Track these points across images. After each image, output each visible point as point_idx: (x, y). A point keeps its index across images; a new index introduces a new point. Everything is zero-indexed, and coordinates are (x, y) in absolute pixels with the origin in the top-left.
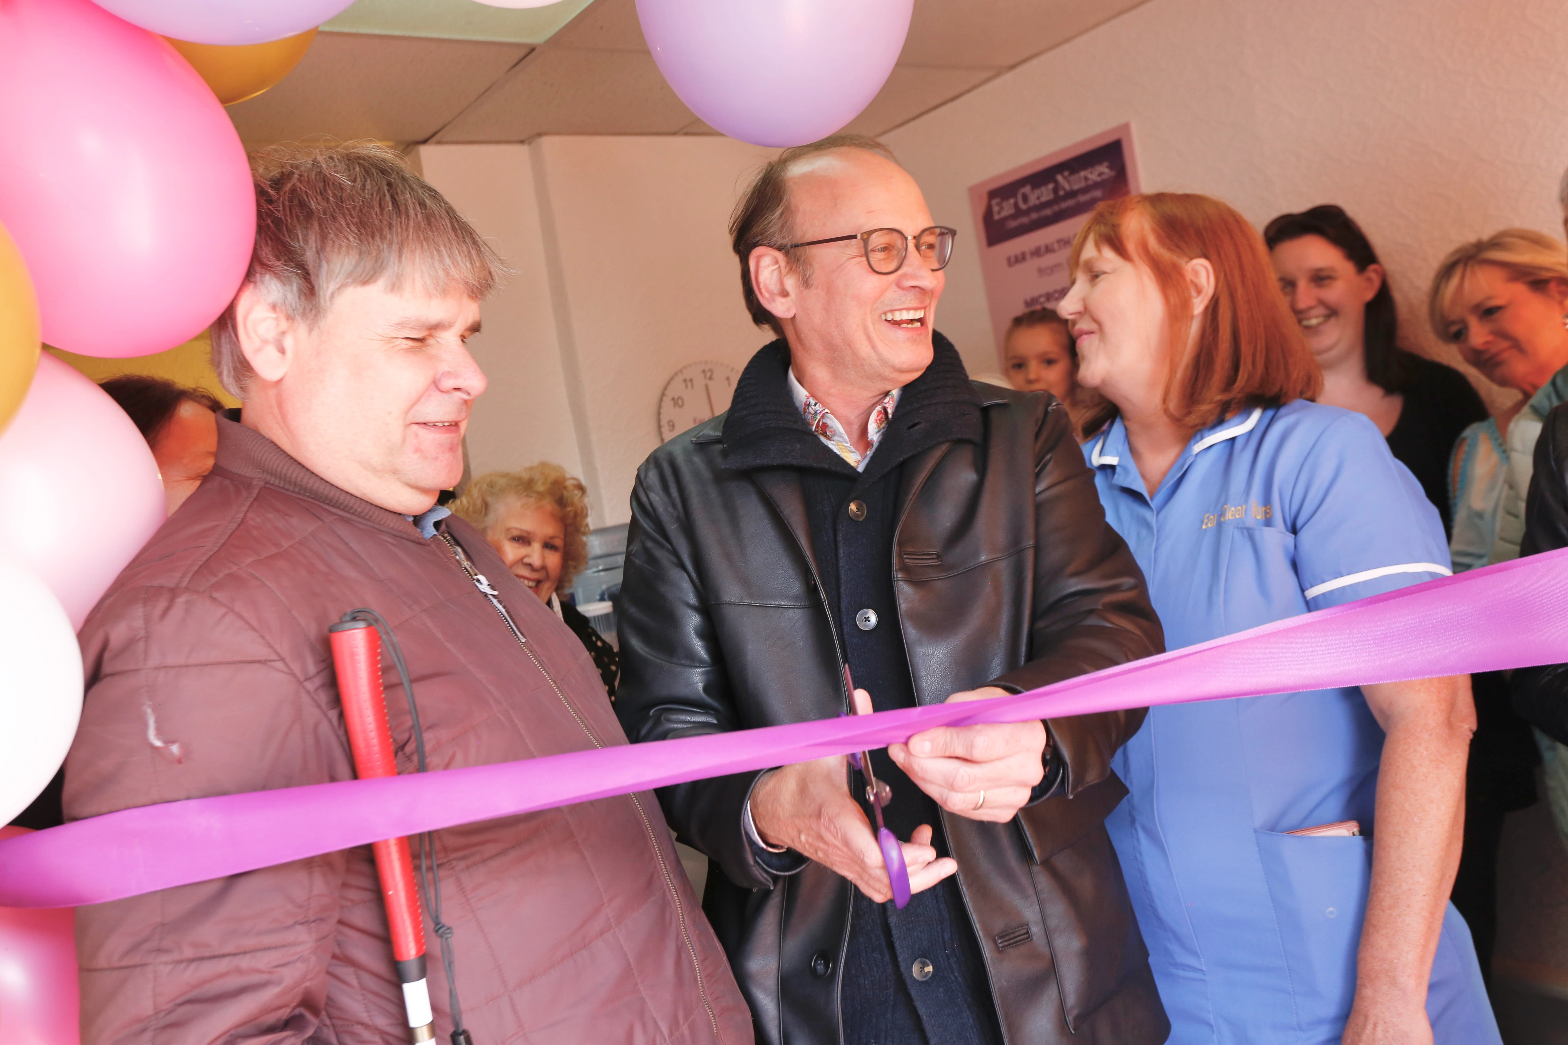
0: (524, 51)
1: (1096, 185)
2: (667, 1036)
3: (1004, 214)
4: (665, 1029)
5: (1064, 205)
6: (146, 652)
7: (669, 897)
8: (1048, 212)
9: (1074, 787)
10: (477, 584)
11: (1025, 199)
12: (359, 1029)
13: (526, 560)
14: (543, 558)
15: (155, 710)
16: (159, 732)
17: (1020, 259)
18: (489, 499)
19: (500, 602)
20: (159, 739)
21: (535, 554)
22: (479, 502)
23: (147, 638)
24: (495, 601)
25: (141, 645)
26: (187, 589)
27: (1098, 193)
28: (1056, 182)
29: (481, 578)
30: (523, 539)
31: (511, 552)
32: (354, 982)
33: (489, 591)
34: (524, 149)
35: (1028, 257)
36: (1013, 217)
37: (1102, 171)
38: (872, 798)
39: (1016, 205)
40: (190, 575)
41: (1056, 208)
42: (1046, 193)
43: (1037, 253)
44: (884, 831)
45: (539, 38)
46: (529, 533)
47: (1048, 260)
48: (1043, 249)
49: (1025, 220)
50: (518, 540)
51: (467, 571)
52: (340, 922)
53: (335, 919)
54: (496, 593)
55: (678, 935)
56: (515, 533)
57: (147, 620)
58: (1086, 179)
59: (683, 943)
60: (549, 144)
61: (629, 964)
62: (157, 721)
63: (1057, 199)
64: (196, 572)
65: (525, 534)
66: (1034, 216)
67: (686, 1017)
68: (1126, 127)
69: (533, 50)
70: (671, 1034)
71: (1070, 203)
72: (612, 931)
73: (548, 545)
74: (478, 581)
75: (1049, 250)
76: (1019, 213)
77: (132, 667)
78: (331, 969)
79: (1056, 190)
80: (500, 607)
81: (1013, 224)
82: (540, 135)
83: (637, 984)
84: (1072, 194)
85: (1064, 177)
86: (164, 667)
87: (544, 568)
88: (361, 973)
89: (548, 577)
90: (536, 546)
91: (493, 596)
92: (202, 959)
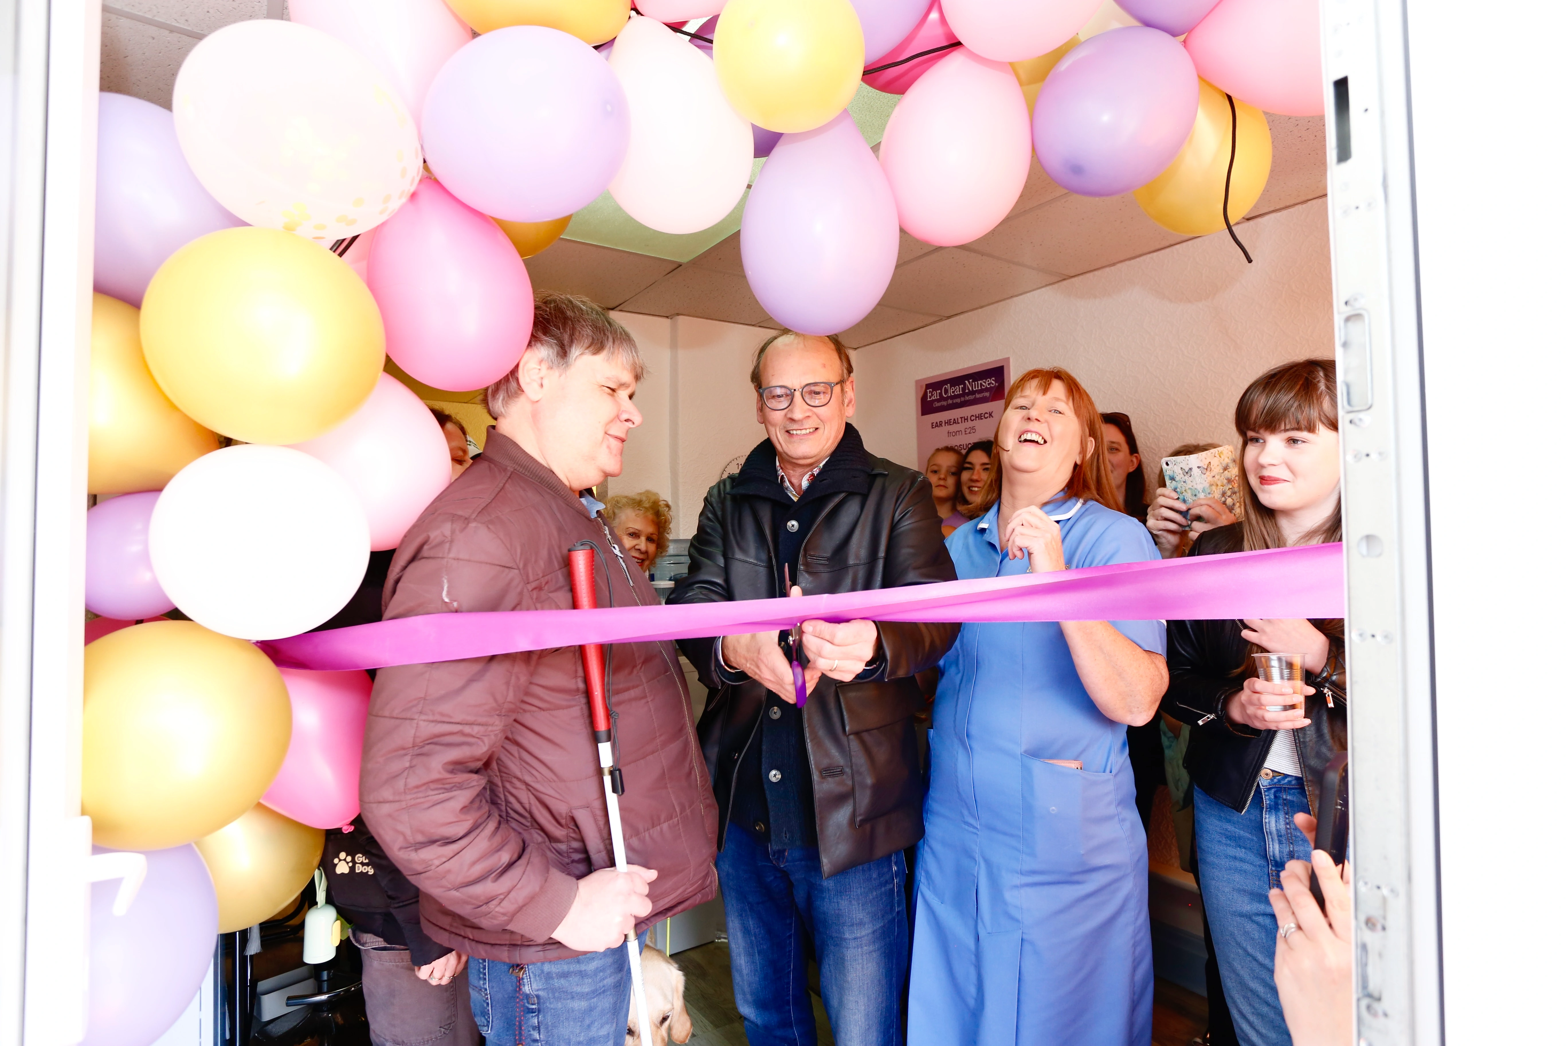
0: (676, 266)
1: (987, 390)
2: (678, 814)
3: (933, 398)
4: (678, 810)
5: (967, 398)
6: (450, 550)
7: (690, 740)
8: (958, 400)
9: (890, 675)
10: (613, 549)
11: (946, 391)
12: (515, 781)
13: (637, 547)
14: (647, 547)
15: (449, 582)
16: (449, 593)
17: (939, 425)
18: (616, 511)
19: (624, 561)
20: (447, 597)
21: (642, 544)
22: (611, 512)
23: (452, 542)
24: (621, 560)
25: (447, 545)
26: (475, 520)
27: (987, 394)
28: (965, 384)
29: (616, 546)
30: (635, 535)
31: (628, 542)
32: (516, 755)
33: (619, 554)
34: (668, 321)
35: (943, 424)
36: (938, 401)
37: (991, 382)
38: (791, 643)
39: (941, 394)
40: (477, 513)
41: (963, 399)
42: (958, 390)
43: (948, 423)
44: (795, 663)
45: (684, 260)
46: (639, 531)
47: (954, 428)
48: (952, 421)
49: (945, 403)
50: (632, 535)
51: (609, 541)
52: (515, 720)
53: (513, 718)
54: (622, 556)
55: (691, 761)
56: (631, 530)
57: (453, 532)
58: (981, 384)
59: (693, 767)
60: (681, 319)
61: (664, 771)
62: (448, 587)
63: (964, 394)
64: (480, 512)
65: (637, 532)
66: (950, 402)
67: (690, 806)
68: (1008, 359)
69: (681, 265)
70: (681, 814)
71: (971, 397)
72: (658, 752)
73: (649, 539)
74: (614, 547)
75: (955, 422)
76: (942, 398)
77: (441, 555)
78: (506, 746)
79: (964, 389)
80: (623, 564)
81: (937, 404)
82: (678, 314)
83: (666, 784)
84: (973, 393)
85: (969, 382)
86: (458, 559)
87: (646, 552)
88: (521, 750)
89: (648, 558)
90: (643, 539)
91: (621, 557)
92: (444, 722)
